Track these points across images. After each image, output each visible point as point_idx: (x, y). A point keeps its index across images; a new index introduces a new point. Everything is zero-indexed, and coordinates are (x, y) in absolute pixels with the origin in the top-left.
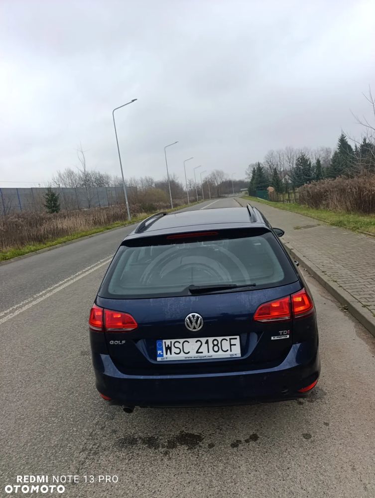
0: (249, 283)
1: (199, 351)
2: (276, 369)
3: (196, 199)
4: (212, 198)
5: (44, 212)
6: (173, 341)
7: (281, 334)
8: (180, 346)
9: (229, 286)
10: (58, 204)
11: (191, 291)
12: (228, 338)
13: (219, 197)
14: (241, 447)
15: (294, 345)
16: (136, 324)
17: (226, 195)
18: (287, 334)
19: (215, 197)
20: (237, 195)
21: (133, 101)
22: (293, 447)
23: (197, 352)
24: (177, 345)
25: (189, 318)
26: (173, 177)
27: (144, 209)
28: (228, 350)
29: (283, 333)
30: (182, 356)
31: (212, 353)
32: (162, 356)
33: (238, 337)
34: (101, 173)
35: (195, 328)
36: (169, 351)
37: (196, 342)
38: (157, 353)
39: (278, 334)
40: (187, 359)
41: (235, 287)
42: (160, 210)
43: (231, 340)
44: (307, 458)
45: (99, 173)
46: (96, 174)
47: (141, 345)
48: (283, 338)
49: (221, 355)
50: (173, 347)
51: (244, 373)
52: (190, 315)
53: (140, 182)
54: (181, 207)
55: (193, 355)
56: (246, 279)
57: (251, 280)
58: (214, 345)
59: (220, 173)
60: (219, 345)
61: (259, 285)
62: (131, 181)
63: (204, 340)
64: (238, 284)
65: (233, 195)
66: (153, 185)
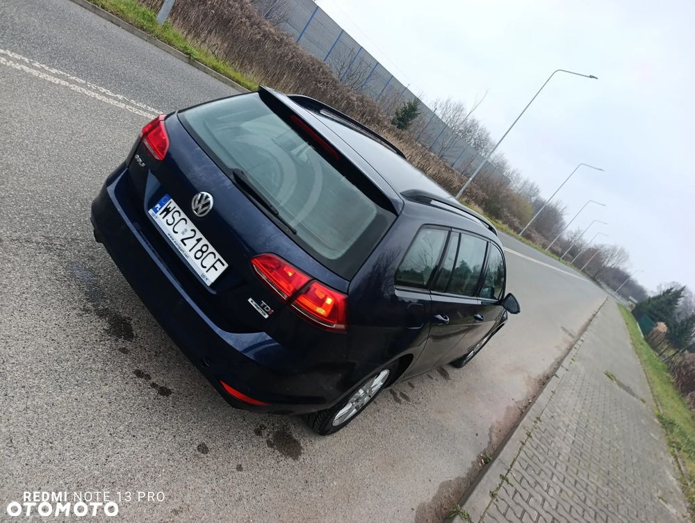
0: (292, 224)
1: (184, 241)
2: (218, 330)
3: (562, 254)
4: (584, 271)
5: (387, 117)
6: (178, 208)
7: (262, 305)
8: (177, 220)
9: (269, 205)
10: (410, 122)
11: (235, 176)
12: (218, 256)
13: (594, 279)
14: (140, 381)
15: (265, 334)
16: (164, 157)
17: (604, 286)
18: (267, 313)
19: (588, 275)
20: (619, 298)
21: (591, 77)
22: (175, 436)
23: (182, 241)
24: (176, 215)
25: (202, 195)
26: (562, 208)
27: (486, 204)
28: (205, 267)
29: (264, 306)
30: (168, 230)
31: (191, 254)
32: (156, 212)
33: (226, 265)
34: (490, 136)
35: (196, 210)
36: (165, 213)
37: (192, 230)
38: (156, 204)
39: (259, 303)
40: (169, 237)
41: (276, 215)
42: (504, 223)
43: (218, 262)
44: (164, 454)
45: (488, 134)
46: (485, 131)
47: (152, 183)
48: (260, 311)
49: (196, 265)
50: (171, 213)
51: (188, 299)
52: (205, 194)
53: (522, 181)
54: (533, 245)
55: (176, 239)
56: (297, 218)
57: (299, 225)
58: (201, 250)
59: (622, 254)
60: (205, 254)
61: (299, 238)
62: (513, 172)
63: (199, 235)
64: (281, 214)
65: (614, 293)
66: (533, 199)
